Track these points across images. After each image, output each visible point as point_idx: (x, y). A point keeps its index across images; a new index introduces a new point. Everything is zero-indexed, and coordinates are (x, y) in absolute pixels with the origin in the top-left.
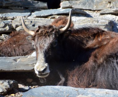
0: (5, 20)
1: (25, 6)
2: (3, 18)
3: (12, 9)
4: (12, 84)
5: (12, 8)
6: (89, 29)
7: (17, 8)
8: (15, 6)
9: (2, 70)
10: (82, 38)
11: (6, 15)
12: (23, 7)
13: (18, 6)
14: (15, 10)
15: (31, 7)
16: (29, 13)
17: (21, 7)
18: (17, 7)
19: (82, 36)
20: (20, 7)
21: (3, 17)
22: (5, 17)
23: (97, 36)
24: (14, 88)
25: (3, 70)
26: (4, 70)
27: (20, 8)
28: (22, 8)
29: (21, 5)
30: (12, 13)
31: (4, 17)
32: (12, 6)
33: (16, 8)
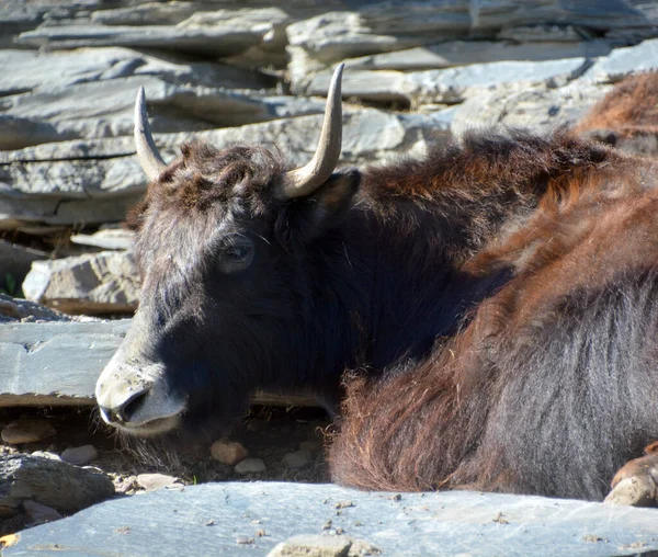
0: (450, 104)
1: (589, 22)
2: (439, 98)
3: (516, 43)
4: (10, 478)
5: (517, 37)
6: (513, 147)
7: (543, 37)
8: (532, 26)
9: (54, 395)
10: (464, 201)
11: (458, 79)
12: (575, 27)
13: (550, 24)
14: (534, 47)
15: (622, 22)
16: (578, 62)
17: (563, 26)
18: (539, 29)
19: (465, 194)
20: (555, 29)
21: (436, 87)
22: (451, 88)
23: (557, 189)
24: (34, 498)
25: (61, 393)
26: (69, 394)
27: (556, 32)
28: (570, 32)
29: (562, 19)
30: (492, 66)
31: (444, 88)
32: (517, 25)
33: (536, 37)
